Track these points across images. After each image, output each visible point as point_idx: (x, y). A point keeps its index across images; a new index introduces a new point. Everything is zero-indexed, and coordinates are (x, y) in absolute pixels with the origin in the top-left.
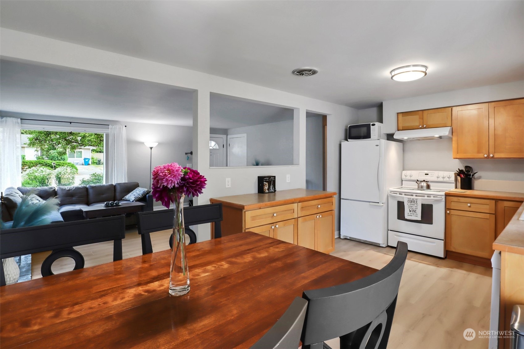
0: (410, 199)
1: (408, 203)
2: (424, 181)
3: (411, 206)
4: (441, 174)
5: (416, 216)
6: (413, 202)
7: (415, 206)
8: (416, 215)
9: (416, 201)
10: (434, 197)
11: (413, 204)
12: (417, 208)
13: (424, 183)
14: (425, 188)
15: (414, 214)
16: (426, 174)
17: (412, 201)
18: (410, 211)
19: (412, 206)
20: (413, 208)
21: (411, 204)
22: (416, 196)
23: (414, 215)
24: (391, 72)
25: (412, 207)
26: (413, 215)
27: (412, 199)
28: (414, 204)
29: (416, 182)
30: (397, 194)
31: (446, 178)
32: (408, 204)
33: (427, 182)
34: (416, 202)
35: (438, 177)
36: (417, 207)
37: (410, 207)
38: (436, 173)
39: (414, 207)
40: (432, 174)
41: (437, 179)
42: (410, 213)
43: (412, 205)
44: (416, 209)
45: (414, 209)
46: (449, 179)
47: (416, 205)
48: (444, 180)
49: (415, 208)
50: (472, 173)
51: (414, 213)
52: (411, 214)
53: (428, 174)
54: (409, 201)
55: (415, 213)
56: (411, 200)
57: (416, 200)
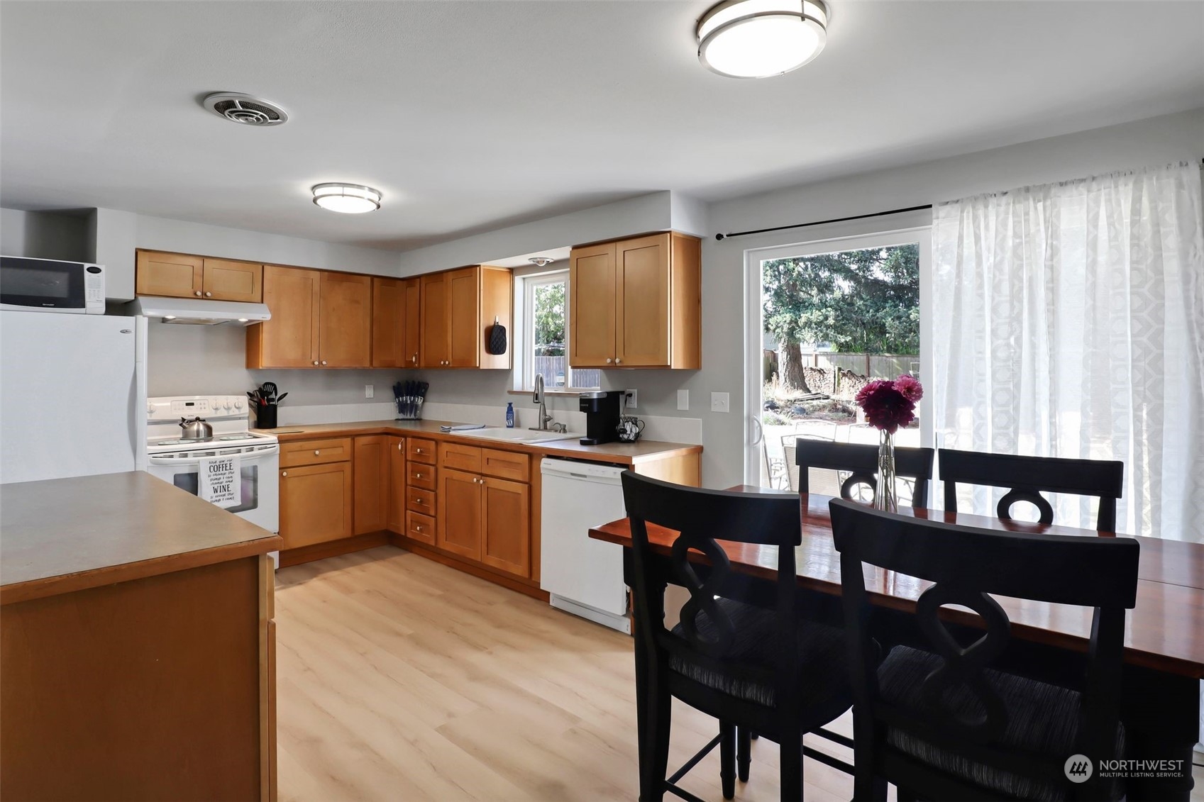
0: (216, 462)
1: (210, 473)
2: (198, 419)
3: (216, 479)
4: (222, 400)
5: (228, 499)
6: (221, 469)
7: (227, 475)
8: (230, 496)
9: (228, 465)
10: (259, 449)
11: (221, 472)
12: (230, 479)
13: (199, 424)
14: (202, 436)
15: (225, 495)
16: (187, 404)
17: (218, 468)
18: (216, 491)
19: (220, 478)
20: (221, 483)
21: (218, 472)
22: (195, 456)
23: (225, 498)
24: (314, 188)
25: (220, 481)
26: (221, 498)
27: (220, 462)
28: (224, 471)
29: (181, 425)
30: (172, 457)
31: (234, 408)
32: (209, 476)
33: (204, 421)
34: (228, 468)
35: (216, 409)
36: (231, 477)
37: (216, 481)
38: (212, 400)
39: (225, 480)
40: (202, 402)
41: (216, 413)
42: (216, 494)
43: (218, 477)
44: (228, 483)
45: (223, 484)
46: (240, 411)
47: (230, 473)
48: (230, 414)
49: (226, 482)
50: (276, 395)
51: (224, 492)
52: (216, 497)
53: (192, 404)
54: (212, 468)
55: (227, 493)
56: (218, 464)
57: (228, 463)
